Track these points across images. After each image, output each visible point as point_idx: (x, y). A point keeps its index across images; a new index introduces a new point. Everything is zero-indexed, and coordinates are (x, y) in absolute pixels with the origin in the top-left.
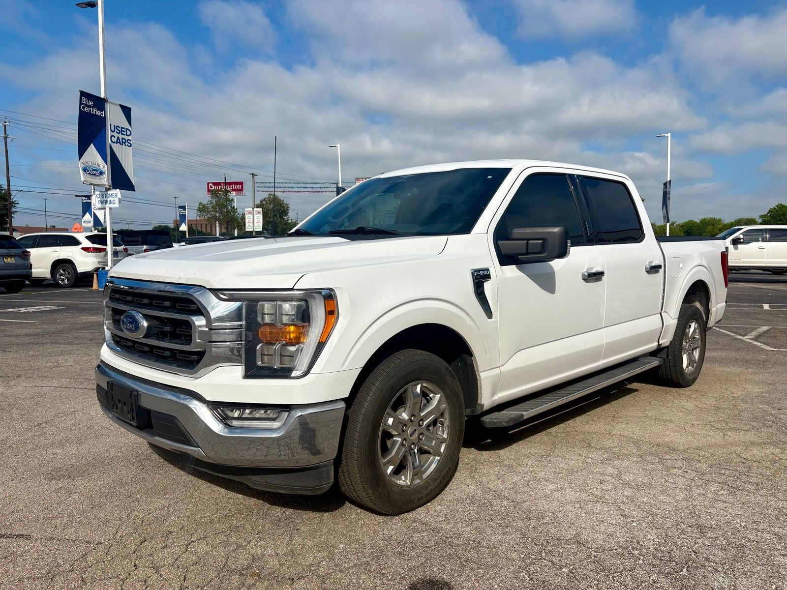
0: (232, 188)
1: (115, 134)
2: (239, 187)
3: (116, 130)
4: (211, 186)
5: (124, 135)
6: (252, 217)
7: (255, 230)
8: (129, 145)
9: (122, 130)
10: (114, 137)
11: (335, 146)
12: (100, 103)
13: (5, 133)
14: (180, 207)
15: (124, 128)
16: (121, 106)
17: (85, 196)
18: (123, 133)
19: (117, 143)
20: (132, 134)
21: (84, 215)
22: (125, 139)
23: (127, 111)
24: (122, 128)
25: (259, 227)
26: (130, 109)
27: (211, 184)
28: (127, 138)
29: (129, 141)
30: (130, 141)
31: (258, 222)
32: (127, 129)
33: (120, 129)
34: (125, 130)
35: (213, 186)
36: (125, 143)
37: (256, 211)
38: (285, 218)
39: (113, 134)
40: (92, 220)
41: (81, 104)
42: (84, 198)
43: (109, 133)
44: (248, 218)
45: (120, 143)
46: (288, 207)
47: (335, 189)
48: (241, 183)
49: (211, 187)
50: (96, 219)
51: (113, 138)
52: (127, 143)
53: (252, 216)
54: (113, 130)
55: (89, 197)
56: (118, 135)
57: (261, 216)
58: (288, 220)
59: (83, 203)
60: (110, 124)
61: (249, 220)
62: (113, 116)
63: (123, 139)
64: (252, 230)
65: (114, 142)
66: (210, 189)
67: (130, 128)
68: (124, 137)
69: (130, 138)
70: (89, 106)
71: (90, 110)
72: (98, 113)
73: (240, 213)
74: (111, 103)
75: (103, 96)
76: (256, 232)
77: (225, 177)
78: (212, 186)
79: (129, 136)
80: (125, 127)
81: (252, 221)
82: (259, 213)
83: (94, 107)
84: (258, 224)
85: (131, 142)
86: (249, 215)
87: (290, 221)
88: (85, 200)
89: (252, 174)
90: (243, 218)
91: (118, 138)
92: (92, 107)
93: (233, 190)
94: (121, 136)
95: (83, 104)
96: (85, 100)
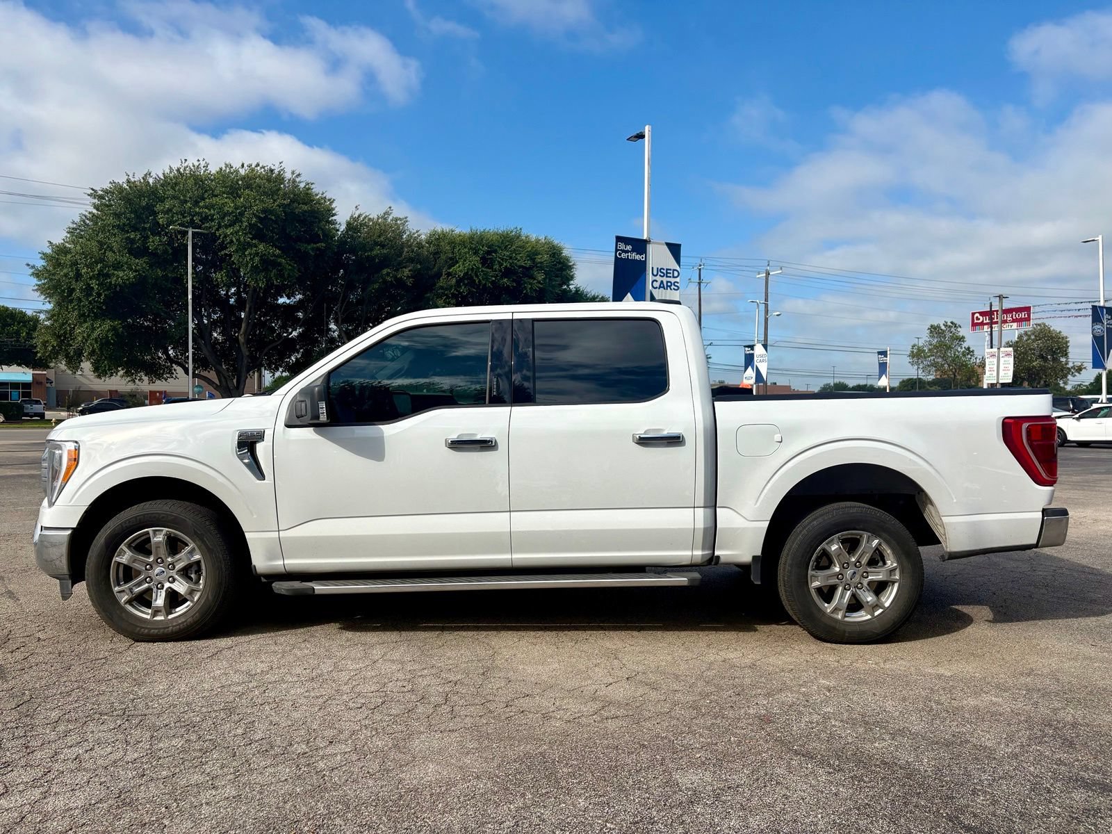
0: (1012, 317)
1: (658, 278)
2: (1023, 315)
3: (659, 273)
4: (977, 317)
5: (670, 277)
6: (996, 363)
7: (1001, 381)
8: (676, 288)
9: (666, 273)
10: (657, 281)
11: (1094, 240)
12: (640, 245)
13: (700, 279)
14: (880, 353)
15: (670, 270)
16: (668, 244)
17: (748, 346)
18: (668, 275)
19: (660, 287)
20: (681, 274)
21: (746, 368)
22: (671, 282)
23: (675, 249)
24: (667, 269)
25: (1007, 377)
26: (679, 246)
27: (977, 315)
28: (673, 280)
29: (676, 284)
30: (678, 283)
31: (1006, 369)
32: (674, 270)
33: (665, 272)
34: (671, 272)
35: (981, 318)
36: (670, 286)
37: (1003, 352)
38: (1063, 360)
39: (655, 278)
40: (754, 375)
41: (617, 250)
42: (747, 349)
43: (650, 278)
44: (990, 364)
45: (664, 287)
46: (1067, 342)
47: (1090, 312)
48: (1027, 309)
49: (978, 319)
50: (758, 374)
51: (655, 282)
52: (673, 287)
53: (995, 360)
54: (655, 273)
55: (752, 347)
56: (661, 279)
57: (1011, 360)
58: (1067, 364)
59: (746, 355)
60: (653, 268)
61: (991, 366)
62: (657, 257)
63: (667, 282)
64: (995, 382)
65: (656, 288)
66: (976, 321)
67: (678, 268)
68: (669, 279)
69: (678, 280)
70: (627, 252)
71: (628, 256)
72: (638, 257)
73: (979, 357)
74: (654, 243)
75: (645, 237)
76: (1002, 384)
77: (991, 303)
78: (979, 317)
79: (676, 277)
80: (672, 268)
81: (995, 369)
82: (1008, 355)
83: (633, 251)
84: (1006, 372)
85: (678, 285)
86: (991, 359)
87: (1070, 365)
88: (748, 351)
89: (999, 297)
90: (983, 365)
91: (662, 282)
92: (630, 252)
93: (1014, 321)
94: (665, 280)
95: (619, 250)
96: (622, 246)
